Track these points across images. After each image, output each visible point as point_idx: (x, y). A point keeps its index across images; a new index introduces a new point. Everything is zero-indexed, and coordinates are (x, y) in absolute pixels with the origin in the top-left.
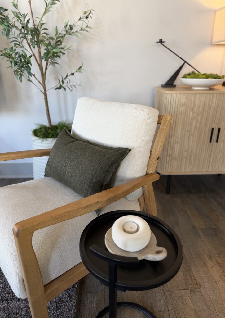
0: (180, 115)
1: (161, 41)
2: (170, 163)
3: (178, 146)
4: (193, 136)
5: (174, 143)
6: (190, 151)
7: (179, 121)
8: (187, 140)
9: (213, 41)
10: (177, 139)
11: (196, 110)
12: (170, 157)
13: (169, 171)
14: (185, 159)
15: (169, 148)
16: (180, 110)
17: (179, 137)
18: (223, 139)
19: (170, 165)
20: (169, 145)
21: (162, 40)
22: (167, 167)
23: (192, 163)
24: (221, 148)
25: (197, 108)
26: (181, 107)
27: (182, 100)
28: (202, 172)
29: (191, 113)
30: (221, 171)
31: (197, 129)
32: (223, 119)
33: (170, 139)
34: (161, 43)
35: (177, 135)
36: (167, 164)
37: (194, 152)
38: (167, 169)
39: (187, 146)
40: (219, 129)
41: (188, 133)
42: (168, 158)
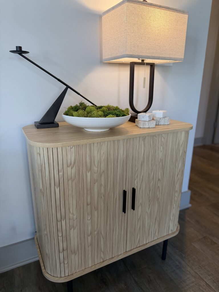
0: (70, 182)
1: (19, 51)
2: (66, 262)
3: (76, 231)
4: (97, 209)
5: (68, 228)
6: (96, 233)
7: (70, 192)
8: (89, 218)
9: (104, 58)
10: (71, 221)
11: (96, 169)
12: (65, 252)
13: (67, 275)
14: (90, 248)
15: (60, 238)
16: (69, 174)
17: (75, 217)
18: (141, 201)
19: (66, 266)
20: (60, 235)
21: (20, 48)
22: (62, 269)
23: (102, 249)
24: (139, 215)
25: (96, 165)
26: (69, 169)
27: (69, 156)
28: (118, 256)
29: (89, 174)
30: (144, 245)
31: (101, 197)
32: (136, 175)
33: (59, 224)
34: (20, 54)
35: (71, 215)
36: (62, 265)
37: (103, 233)
38: (63, 273)
39: (90, 228)
40: (134, 190)
41: (89, 207)
42: (61, 255)
